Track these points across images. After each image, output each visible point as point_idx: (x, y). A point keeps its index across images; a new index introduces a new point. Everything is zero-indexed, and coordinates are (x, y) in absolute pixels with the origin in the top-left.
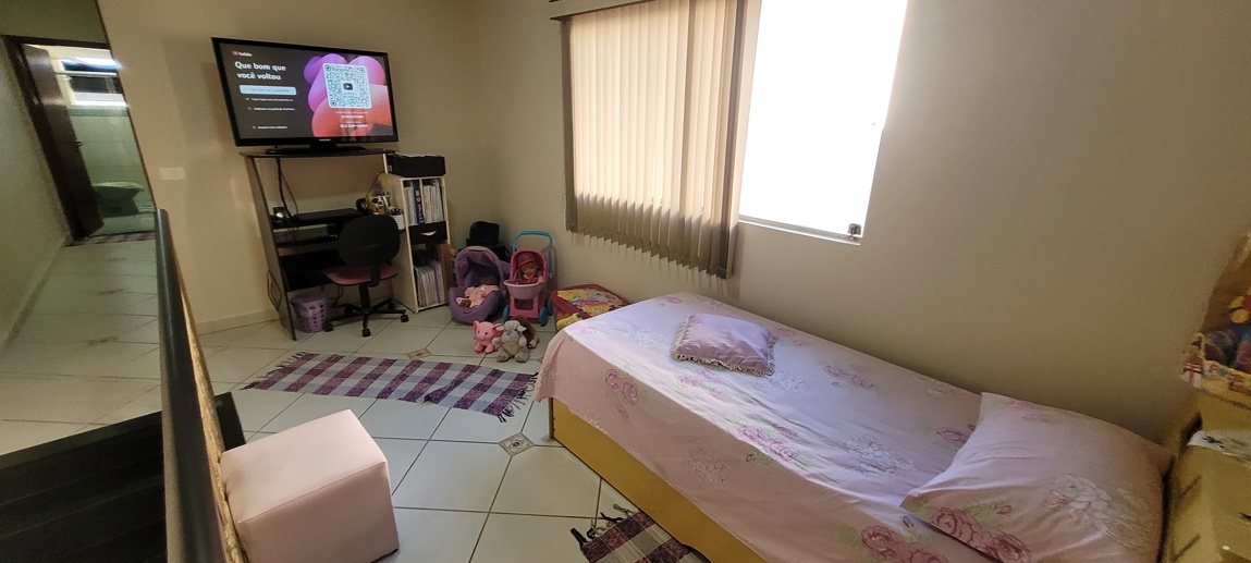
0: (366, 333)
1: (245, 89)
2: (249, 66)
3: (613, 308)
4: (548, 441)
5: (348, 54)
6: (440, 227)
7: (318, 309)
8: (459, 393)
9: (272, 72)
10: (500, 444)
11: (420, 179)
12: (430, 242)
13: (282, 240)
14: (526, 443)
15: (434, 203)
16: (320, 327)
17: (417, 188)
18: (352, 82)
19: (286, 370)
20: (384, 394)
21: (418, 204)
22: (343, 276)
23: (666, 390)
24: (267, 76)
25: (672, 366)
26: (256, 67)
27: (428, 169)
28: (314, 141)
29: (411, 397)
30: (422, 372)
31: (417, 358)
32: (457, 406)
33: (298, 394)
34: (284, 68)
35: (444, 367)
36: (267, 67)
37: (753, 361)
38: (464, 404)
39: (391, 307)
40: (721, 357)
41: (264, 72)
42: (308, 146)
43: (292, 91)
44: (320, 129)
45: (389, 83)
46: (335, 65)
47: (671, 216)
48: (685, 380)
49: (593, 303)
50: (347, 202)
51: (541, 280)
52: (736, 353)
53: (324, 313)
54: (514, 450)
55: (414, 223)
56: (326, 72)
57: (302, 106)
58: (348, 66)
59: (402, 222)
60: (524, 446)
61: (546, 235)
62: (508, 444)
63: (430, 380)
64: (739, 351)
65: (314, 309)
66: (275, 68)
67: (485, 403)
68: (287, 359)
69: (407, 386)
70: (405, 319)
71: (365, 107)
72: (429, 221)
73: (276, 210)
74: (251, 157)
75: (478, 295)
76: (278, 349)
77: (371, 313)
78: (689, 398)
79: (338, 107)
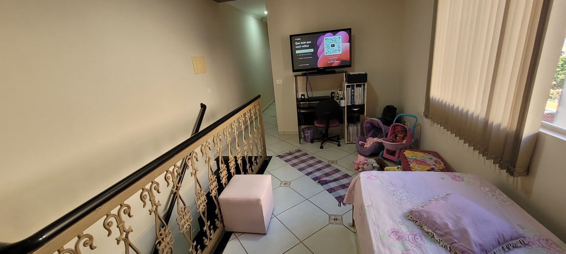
0: (322, 147)
1: (298, 52)
2: (299, 43)
3: (432, 170)
4: (351, 226)
5: (334, 32)
6: (361, 107)
7: (309, 134)
8: (333, 185)
9: (306, 44)
10: (329, 215)
11: (355, 84)
12: (355, 114)
13: (302, 106)
14: (340, 221)
15: (360, 95)
16: (310, 141)
17: (353, 88)
18: (334, 43)
19: (290, 154)
20: (308, 174)
21: (353, 96)
22: (318, 123)
23: (375, 232)
24: (305, 46)
25: (398, 220)
26: (302, 43)
27: (361, 79)
28: (318, 69)
29: (315, 179)
30: (327, 170)
31: (330, 163)
32: (327, 190)
33: (287, 163)
34: (310, 42)
35: (337, 171)
36: (305, 43)
37: (464, 249)
38: (331, 191)
39: (337, 139)
40: (438, 232)
41: (303, 45)
42: (316, 71)
43: (312, 50)
44: (320, 64)
45: (350, 41)
46: (329, 38)
47: (479, 118)
48: (395, 232)
49: (422, 162)
50: (327, 93)
51: (404, 142)
52: (451, 235)
53: (312, 136)
54: (332, 221)
55: (350, 104)
56: (325, 41)
57: (315, 55)
58: (334, 37)
59: (343, 103)
60: (338, 222)
61: (415, 117)
62: (333, 217)
63: (327, 175)
64: (456, 234)
65: (308, 134)
66: (308, 43)
67: (339, 194)
68: (293, 149)
69: (318, 174)
70: (339, 145)
71: (339, 53)
72: (357, 103)
73: (302, 95)
74: (296, 76)
75: (370, 142)
76: (294, 145)
77: (328, 139)
78: (383, 244)
79: (328, 54)
